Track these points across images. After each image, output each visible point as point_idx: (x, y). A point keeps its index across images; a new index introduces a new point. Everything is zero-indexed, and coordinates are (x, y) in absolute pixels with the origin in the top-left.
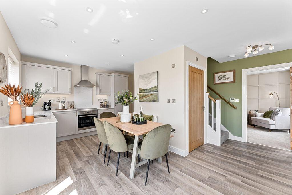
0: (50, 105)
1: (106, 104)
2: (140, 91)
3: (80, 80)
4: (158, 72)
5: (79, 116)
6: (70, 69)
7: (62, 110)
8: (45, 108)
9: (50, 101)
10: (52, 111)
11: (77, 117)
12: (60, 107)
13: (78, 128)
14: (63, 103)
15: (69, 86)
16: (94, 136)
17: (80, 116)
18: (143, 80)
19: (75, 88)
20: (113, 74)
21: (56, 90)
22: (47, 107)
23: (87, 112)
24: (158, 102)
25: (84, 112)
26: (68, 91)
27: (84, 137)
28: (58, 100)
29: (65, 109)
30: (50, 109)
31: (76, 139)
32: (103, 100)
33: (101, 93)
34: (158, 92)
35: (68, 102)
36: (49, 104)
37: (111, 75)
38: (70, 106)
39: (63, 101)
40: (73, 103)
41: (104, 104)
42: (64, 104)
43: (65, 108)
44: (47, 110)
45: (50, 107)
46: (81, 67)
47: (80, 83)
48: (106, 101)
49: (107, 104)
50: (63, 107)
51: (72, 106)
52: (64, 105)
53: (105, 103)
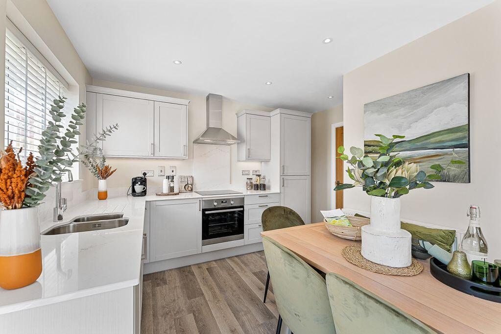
0: (145, 185)
1: (258, 183)
2: (370, 149)
3: (204, 128)
4: (469, 74)
5: (204, 210)
6: (186, 102)
7: (168, 195)
8: (134, 191)
9: (145, 174)
10: (148, 198)
11: (201, 212)
12: (165, 190)
13: (203, 239)
14: (170, 180)
15: (183, 141)
16: (236, 259)
17: (207, 212)
18: (383, 115)
19: (196, 146)
20: (278, 111)
21: (157, 149)
22: (138, 188)
23: (222, 202)
24: (470, 182)
25: (217, 201)
26: (180, 152)
27: (215, 261)
28: (162, 174)
29: (176, 194)
30: (144, 193)
31: (199, 266)
32: (251, 173)
33: (249, 158)
34: (467, 146)
35: (181, 177)
36: (143, 181)
37: (272, 114)
38: (185, 187)
39: (172, 174)
40: (191, 179)
41: (254, 183)
42: (172, 181)
43: (176, 191)
44: (138, 196)
45: (144, 188)
46: (208, 98)
47: (204, 135)
48: (259, 176)
49: (261, 183)
50: (172, 189)
51: (189, 187)
52: (172, 186)
53: (255, 180)
